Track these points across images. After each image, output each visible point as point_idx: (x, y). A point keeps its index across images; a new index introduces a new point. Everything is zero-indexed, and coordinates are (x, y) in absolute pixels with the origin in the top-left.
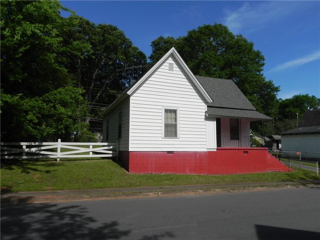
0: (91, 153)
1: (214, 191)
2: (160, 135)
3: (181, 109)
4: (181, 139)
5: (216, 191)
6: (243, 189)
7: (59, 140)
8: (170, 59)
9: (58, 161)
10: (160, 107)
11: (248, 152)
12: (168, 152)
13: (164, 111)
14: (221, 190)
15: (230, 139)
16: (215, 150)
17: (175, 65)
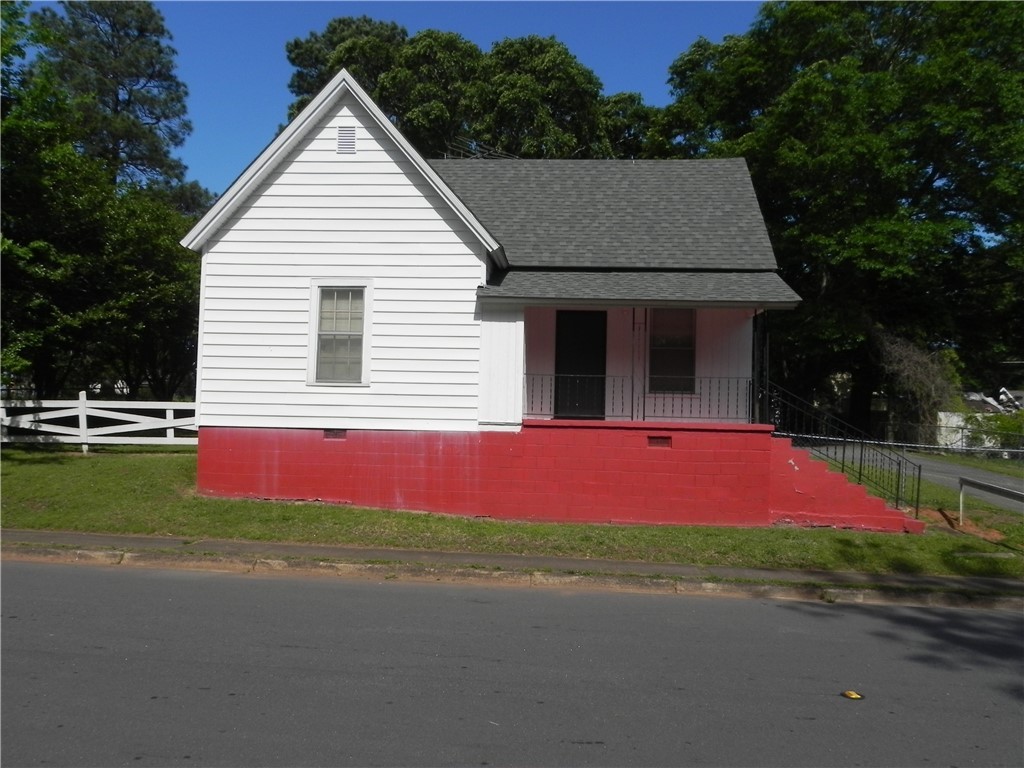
0: (170, 433)
1: (331, 567)
2: (302, 376)
3: (378, 283)
4: (374, 388)
5: (338, 569)
6: (459, 574)
7: (83, 394)
8: (345, 111)
9: (85, 452)
10: (305, 282)
11: (670, 438)
12: (329, 432)
13: (316, 294)
14: (360, 570)
15: (647, 390)
16: (518, 429)
17: (362, 132)
